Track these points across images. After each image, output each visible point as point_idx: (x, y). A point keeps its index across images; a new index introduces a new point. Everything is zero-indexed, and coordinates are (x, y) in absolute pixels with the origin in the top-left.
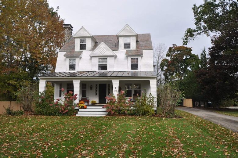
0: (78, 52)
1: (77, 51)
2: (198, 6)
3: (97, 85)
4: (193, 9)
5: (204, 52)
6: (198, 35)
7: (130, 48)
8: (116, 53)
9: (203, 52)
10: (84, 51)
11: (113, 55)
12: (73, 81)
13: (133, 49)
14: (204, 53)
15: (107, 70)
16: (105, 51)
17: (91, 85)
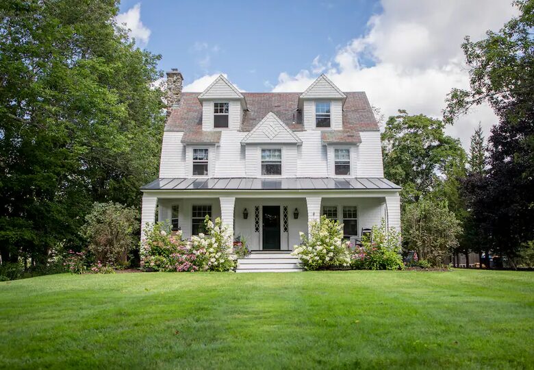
0: (212, 133)
1: (208, 130)
2: (474, 40)
3: (257, 209)
4: (465, 46)
5: (478, 133)
6: (475, 104)
7: (330, 126)
8: (301, 136)
9: (476, 133)
10: (224, 131)
11: (296, 141)
12: (220, 199)
13: (336, 129)
14: (479, 135)
15: (280, 174)
16: (276, 133)
17: (246, 209)
